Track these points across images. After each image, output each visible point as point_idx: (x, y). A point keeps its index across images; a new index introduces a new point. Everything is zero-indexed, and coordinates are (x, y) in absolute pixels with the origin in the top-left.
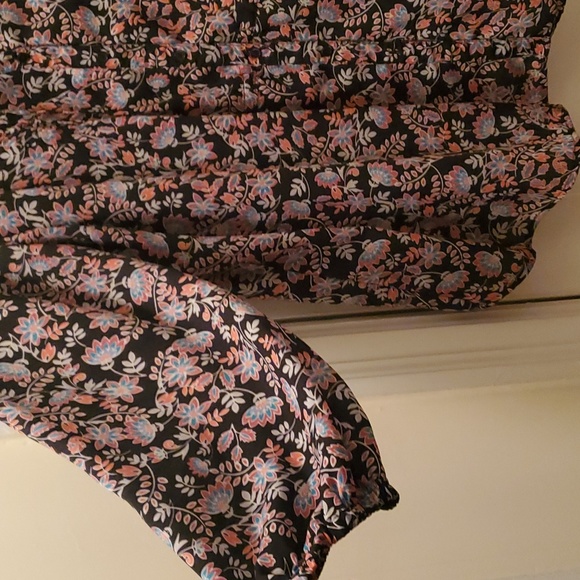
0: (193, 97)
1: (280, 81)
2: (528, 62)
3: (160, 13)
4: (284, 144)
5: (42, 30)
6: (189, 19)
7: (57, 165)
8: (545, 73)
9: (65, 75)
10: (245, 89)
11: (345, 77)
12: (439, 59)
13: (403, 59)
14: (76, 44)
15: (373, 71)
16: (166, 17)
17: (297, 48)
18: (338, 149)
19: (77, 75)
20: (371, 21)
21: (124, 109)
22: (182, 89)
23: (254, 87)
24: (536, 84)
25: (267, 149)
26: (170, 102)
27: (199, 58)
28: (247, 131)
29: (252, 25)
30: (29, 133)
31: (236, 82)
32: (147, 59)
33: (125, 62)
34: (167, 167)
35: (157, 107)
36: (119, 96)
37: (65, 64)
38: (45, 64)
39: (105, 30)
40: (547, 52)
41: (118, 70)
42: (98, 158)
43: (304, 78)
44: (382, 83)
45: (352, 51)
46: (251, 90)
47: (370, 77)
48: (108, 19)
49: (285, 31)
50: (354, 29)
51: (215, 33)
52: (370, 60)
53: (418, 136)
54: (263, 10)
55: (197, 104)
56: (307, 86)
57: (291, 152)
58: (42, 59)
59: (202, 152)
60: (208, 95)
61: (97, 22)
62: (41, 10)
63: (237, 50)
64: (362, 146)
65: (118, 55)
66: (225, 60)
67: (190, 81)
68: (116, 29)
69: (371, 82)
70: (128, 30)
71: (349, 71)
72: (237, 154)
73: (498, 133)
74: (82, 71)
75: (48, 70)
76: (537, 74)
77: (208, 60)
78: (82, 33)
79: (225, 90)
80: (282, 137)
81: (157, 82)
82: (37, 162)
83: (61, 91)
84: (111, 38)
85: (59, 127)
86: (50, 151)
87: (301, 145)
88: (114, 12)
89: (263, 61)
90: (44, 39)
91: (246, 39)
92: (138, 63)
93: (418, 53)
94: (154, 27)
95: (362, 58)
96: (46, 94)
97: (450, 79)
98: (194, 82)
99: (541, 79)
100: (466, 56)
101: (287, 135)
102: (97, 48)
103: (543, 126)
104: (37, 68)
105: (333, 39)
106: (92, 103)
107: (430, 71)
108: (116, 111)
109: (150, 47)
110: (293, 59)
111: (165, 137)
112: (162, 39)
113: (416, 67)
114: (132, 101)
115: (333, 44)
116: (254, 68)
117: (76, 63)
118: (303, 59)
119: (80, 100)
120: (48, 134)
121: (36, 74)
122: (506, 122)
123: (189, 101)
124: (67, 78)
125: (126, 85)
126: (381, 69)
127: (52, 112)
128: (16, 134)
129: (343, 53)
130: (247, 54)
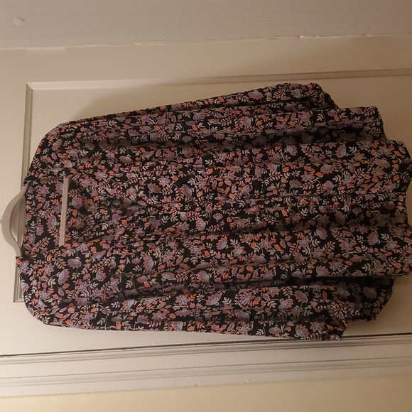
0: (234, 223)
1: (273, 215)
2: (396, 203)
3: (218, 185)
4: (277, 246)
5: (168, 196)
6: (231, 188)
7: (177, 258)
8: (405, 207)
9: (177, 214)
10: (257, 219)
11: (304, 212)
12: (350, 203)
13: (332, 203)
14: (182, 202)
15: (317, 209)
16: (220, 187)
17: (281, 200)
18: (302, 249)
19: (183, 214)
20: (315, 188)
21: (204, 231)
22: (229, 220)
23: (261, 218)
24: (401, 212)
25: (269, 249)
26: (223, 226)
27: (236, 206)
28: (259, 241)
29: (260, 191)
30: (165, 244)
31: (253, 216)
32: (213, 207)
33: (204, 209)
34: (224, 258)
35: (218, 229)
36: (201, 224)
37: (178, 210)
38: (169, 210)
39: (194, 194)
40: (404, 199)
41: (200, 212)
42: (194, 254)
43: (285, 214)
44: (323, 214)
45: (307, 201)
46: (260, 220)
47: (316, 212)
48: (195, 190)
49: (275, 193)
50: (308, 191)
51: (243, 195)
52: (316, 204)
53: (340, 243)
54: (264, 184)
55: (236, 226)
56: (286, 217)
57: (280, 250)
58: (168, 208)
59: (239, 251)
60: (241, 223)
61: (190, 191)
62: (166, 186)
63: (253, 201)
64: (314, 247)
65: (200, 206)
66: (248, 206)
67: (232, 215)
68: (199, 194)
69: (317, 214)
70: (205, 195)
71: (306, 209)
72: (255, 252)
73: (380, 242)
74: (185, 213)
75: (170, 213)
76: (401, 208)
77: (240, 206)
78: (185, 197)
79: (248, 220)
80: (276, 244)
81: (218, 217)
82: (168, 257)
83: (176, 222)
84: (197, 198)
85: (177, 241)
86: (174, 252)
87: (284, 247)
88: (198, 186)
89: (265, 205)
90: (169, 200)
91: (257, 197)
92: (209, 208)
93: (339, 201)
94: (216, 192)
95: (312, 203)
96: (170, 223)
97: (356, 212)
98: (234, 216)
99: (403, 210)
100: (363, 202)
101: (278, 243)
102: (191, 203)
103: (402, 239)
104: (166, 212)
105: (298, 195)
106: (190, 228)
107: (346, 208)
108: (200, 231)
109: (215, 202)
110: (279, 205)
111: (223, 244)
112: (219, 198)
113: (339, 206)
114: (207, 226)
115: (298, 198)
116: (261, 209)
117: (182, 210)
118: (284, 205)
119: (185, 226)
120: (172, 244)
121: (166, 215)
122: (384, 236)
123: (232, 226)
124: (178, 216)
125: (204, 219)
126: (321, 208)
127: (173, 233)
128: (159, 244)
129: (302, 201)
130: (258, 203)
